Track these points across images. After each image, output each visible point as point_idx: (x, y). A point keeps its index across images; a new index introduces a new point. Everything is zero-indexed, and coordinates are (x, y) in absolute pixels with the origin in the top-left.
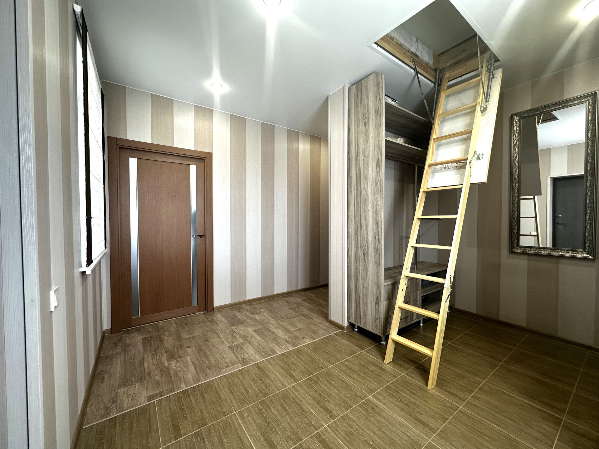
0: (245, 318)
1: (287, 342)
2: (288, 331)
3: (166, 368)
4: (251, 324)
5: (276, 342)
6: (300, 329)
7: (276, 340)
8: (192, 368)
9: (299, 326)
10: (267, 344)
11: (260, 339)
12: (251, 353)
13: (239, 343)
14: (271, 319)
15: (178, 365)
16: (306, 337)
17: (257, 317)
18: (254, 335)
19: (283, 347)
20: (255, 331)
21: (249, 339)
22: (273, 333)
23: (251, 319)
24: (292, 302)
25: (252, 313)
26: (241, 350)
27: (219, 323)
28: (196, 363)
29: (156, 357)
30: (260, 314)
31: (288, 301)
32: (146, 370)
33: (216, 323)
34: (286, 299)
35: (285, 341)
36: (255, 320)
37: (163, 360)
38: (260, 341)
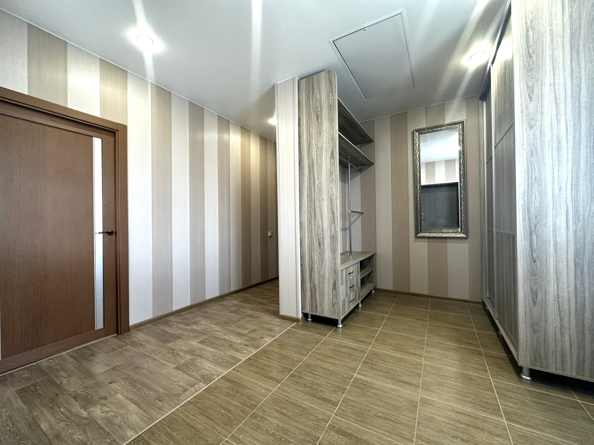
0: (180, 332)
1: (246, 346)
2: (240, 335)
3: (87, 419)
4: (191, 336)
5: (233, 348)
6: (253, 330)
7: (231, 346)
8: (133, 407)
9: (251, 327)
10: (224, 353)
11: (212, 349)
12: (210, 368)
13: (186, 360)
14: (214, 326)
15: (105, 409)
16: (264, 336)
17: (195, 327)
18: (202, 347)
19: (245, 351)
20: (200, 342)
21: (198, 352)
22: (225, 340)
23: (188, 330)
24: (230, 306)
25: (187, 325)
26: (195, 367)
27: (144, 344)
28: (136, 399)
29: (57, 409)
30: (196, 323)
31: (223, 305)
32: (49, 432)
33: (141, 344)
34: (221, 303)
35: (244, 345)
36: (194, 331)
37: (74, 410)
38: (213, 352)
